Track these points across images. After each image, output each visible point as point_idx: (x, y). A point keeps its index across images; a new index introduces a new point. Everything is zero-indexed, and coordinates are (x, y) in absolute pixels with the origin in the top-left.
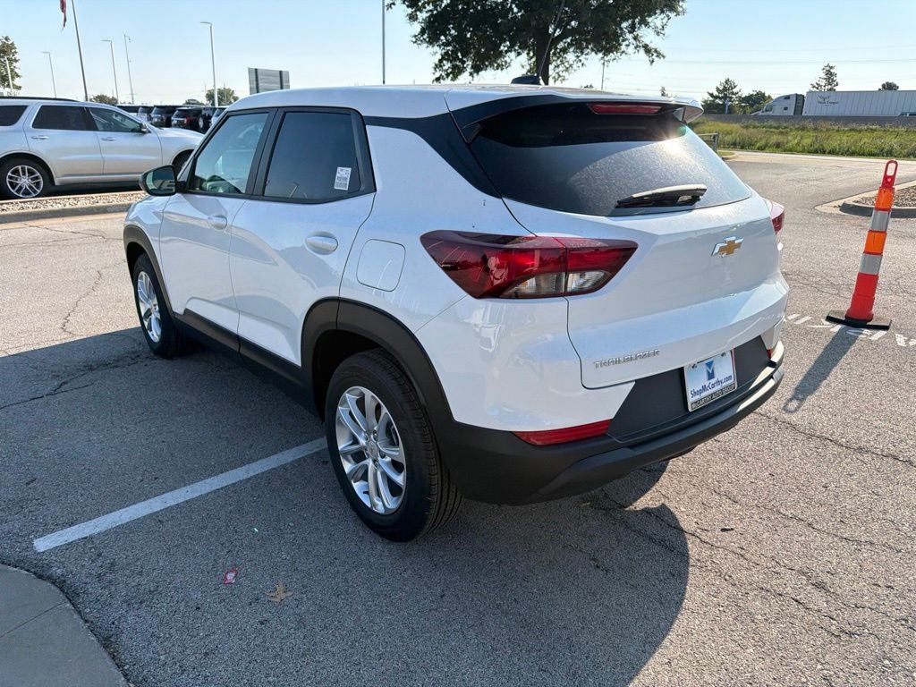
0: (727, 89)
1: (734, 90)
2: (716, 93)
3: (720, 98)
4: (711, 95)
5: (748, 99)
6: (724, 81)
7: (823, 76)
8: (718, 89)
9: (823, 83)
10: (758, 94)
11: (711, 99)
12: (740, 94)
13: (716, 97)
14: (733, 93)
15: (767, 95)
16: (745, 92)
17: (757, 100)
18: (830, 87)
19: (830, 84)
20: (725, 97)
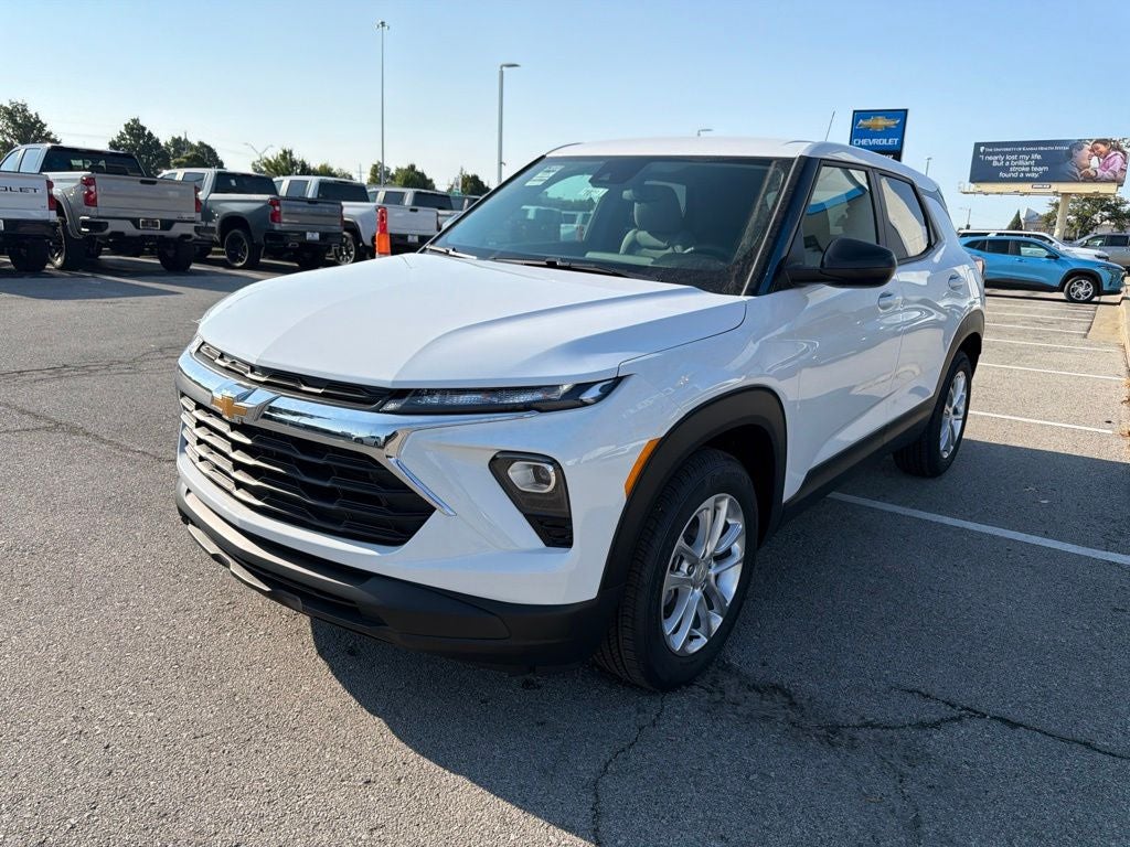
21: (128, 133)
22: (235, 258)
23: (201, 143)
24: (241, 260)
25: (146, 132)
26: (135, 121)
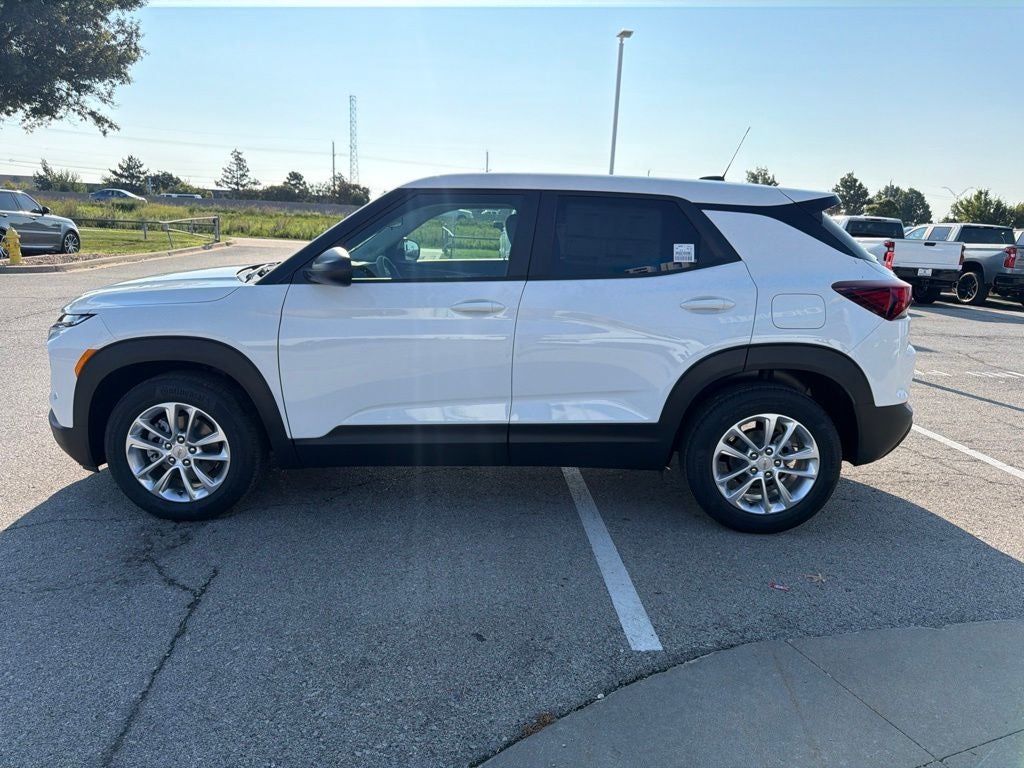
0: (131, 168)
1: (142, 169)
2: (119, 171)
3: (126, 178)
4: (115, 173)
5: (155, 179)
6: (126, 159)
7: (233, 160)
8: (121, 167)
9: (235, 168)
10: (164, 174)
11: (115, 177)
12: (148, 174)
13: (121, 176)
14: (140, 172)
15: (174, 176)
16: (153, 172)
17: (165, 182)
18: (241, 172)
19: (241, 169)
20: (132, 176)
21: (843, 186)
22: (963, 295)
23: (911, 190)
24: (969, 297)
25: (857, 184)
26: (849, 175)
